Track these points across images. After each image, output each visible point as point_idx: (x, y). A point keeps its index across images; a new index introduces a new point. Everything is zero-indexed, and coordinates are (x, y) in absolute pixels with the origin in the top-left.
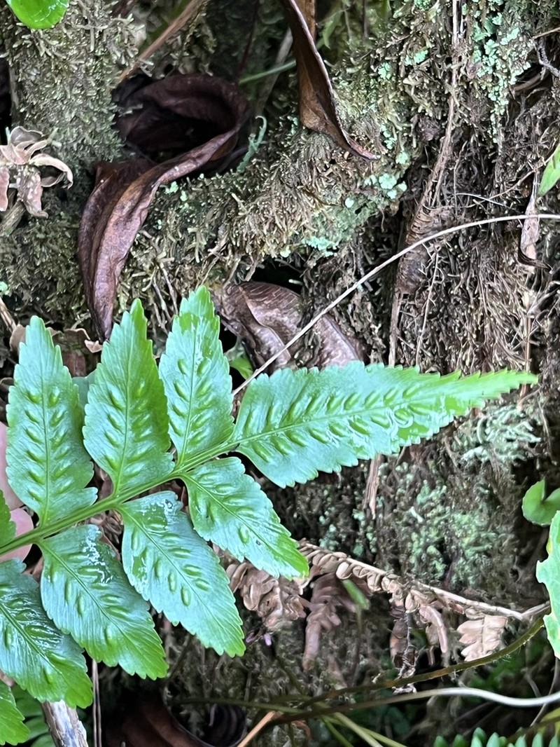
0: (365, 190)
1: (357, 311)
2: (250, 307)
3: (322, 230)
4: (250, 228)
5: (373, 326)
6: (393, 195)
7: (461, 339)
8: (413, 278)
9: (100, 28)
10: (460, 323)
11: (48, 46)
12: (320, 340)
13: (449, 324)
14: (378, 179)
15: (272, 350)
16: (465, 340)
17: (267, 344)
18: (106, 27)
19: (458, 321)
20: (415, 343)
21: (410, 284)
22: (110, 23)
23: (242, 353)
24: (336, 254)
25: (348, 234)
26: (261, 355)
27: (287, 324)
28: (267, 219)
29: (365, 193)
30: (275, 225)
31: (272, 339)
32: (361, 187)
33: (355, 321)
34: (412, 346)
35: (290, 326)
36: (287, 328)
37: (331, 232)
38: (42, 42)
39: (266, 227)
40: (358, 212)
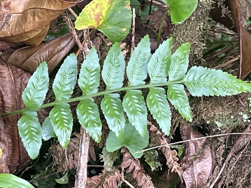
0: (238, 115)
1: (219, 151)
2: (191, 134)
3: (221, 121)
4: (201, 107)
5: (221, 157)
6: (245, 121)
7: (243, 173)
8: (238, 147)
9: (195, 42)
10: (245, 168)
11: (179, 39)
12: (204, 153)
13: (242, 167)
14: (243, 114)
15: (191, 149)
16: (244, 174)
17: (190, 147)
18: (197, 42)
19: (245, 167)
20: (230, 169)
21: (237, 148)
22: (199, 43)
23: (183, 148)
24: (222, 131)
25: (228, 127)
26: (187, 150)
27: (198, 144)
28: (207, 107)
29: (238, 116)
30: (208, 110)
31: (192, 147)
32: (237, 114)
33: (217, 154)
34: (229, 170)
35: (199, 145)
36: (198, 145)
37: (223, 123)
38: (178, 37)
39: (206, 109)
40: (234, 122)
